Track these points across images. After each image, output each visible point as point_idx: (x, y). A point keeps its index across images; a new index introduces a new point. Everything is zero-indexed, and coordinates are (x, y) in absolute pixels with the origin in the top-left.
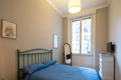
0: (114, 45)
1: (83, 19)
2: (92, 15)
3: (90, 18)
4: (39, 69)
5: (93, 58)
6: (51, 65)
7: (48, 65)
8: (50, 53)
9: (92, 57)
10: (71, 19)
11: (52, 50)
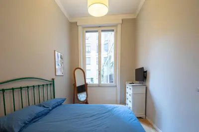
0: (146, 72)
1: (102, 31)
2: (116, 26)
3: (113, 30)
4: (35, 118)
5: (117, 89)
6: (57, 106)
7: (51, 109)
8: (51, 84)
9: (115, 88)
10: (84, 28)
11: (53, 79)
